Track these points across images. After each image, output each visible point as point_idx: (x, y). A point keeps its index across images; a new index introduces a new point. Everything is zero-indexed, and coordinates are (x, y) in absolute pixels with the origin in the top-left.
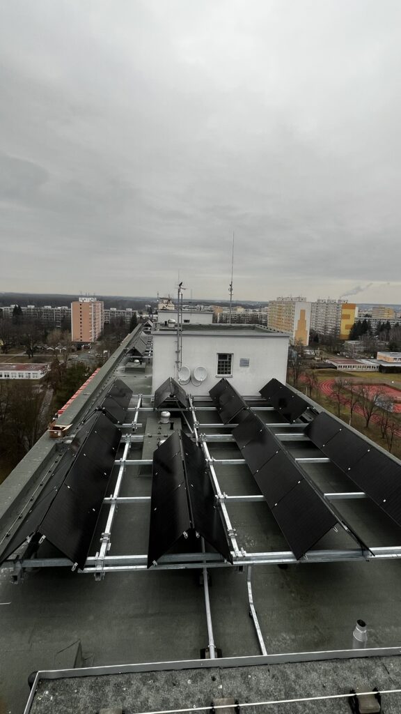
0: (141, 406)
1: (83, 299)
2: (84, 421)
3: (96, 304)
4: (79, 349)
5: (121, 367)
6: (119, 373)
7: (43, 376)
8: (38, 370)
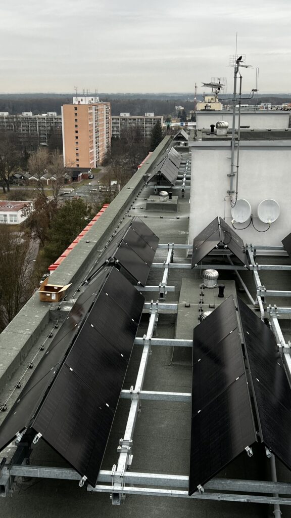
0: (172, 261)
1: (79, 99)
2: (89, 280)
3: (99, 107)
4: (75, 178)
5: (139, 203)
6: (137, 212)
7: (24, 219)
8: (17, 210)
